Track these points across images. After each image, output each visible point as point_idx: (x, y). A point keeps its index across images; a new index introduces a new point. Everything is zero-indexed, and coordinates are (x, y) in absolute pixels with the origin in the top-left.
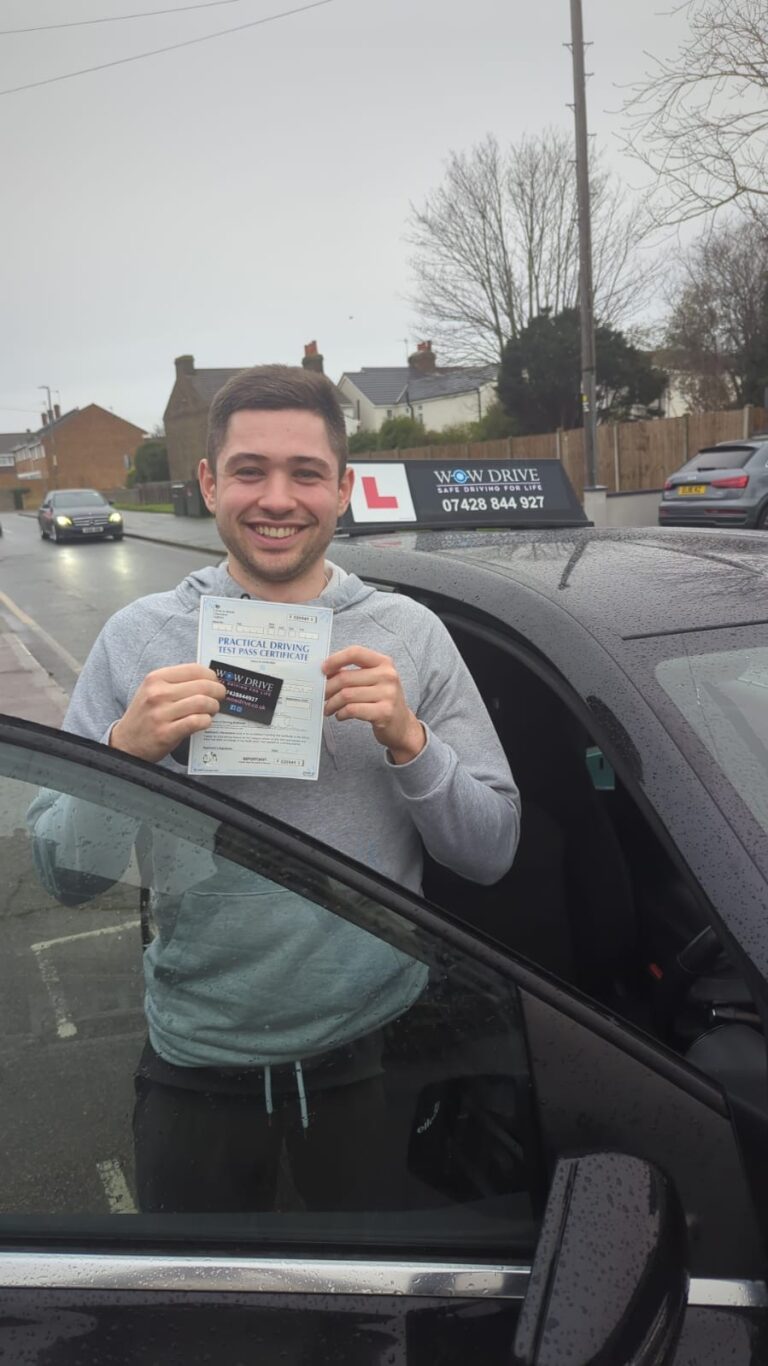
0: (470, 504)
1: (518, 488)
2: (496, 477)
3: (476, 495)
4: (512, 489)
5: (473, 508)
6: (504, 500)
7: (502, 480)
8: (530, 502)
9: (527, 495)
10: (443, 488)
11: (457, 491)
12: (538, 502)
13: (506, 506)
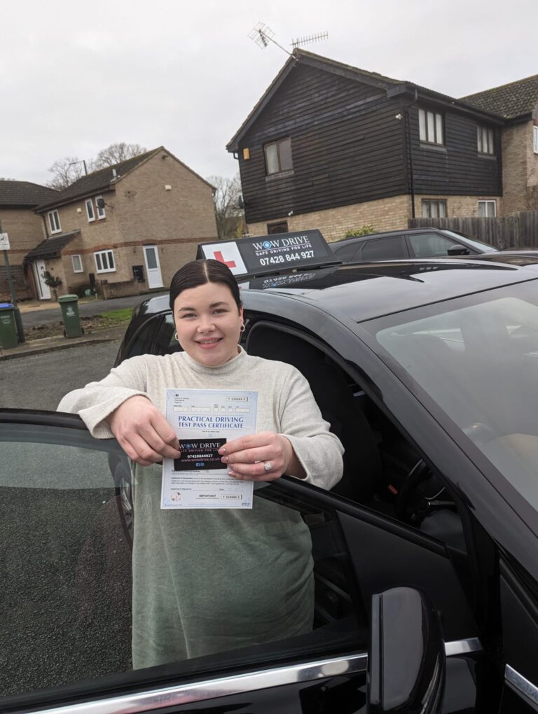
0: (275, 260)
1: (299, 248)
2: (286, 243)
3: (278, 254)
4: (296, 248)
5: (277, 262)
6: (292, 255)
7: (290, 244)
8: (307, 254)
9: (304, 250)
10: (259, 253)
11: (267, 253)
12: (311, 254)
13: (294, 258)
